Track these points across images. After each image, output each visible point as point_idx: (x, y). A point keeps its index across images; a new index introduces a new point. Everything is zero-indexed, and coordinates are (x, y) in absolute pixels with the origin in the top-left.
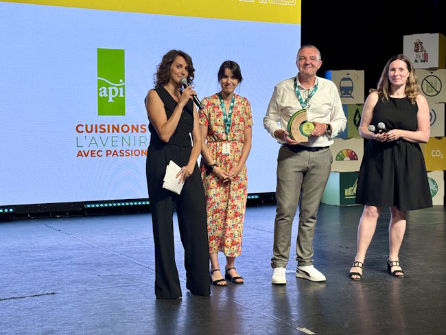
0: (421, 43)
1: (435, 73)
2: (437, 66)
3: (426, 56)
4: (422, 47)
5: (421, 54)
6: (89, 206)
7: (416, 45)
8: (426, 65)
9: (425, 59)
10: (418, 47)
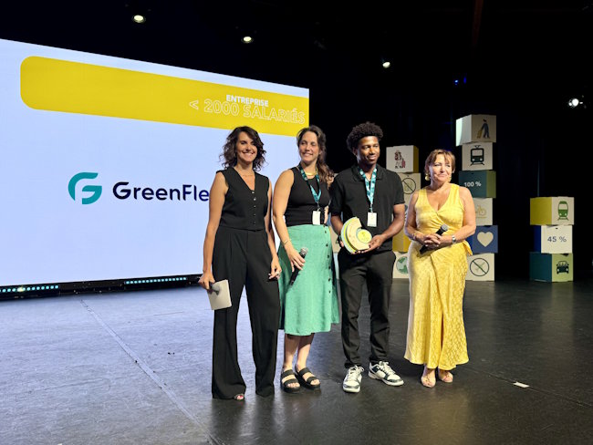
0: (400, 153)
1: (410, 176)
2: (412, 170)
3: (404, 164)
4: (401, 156)
5: (400, 161)
6: (128, 283)
7: (396, 154)
8: (404, 170)
9: (403, 165)
10: (398, 156)
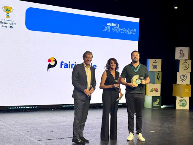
0: (182, 50)
1: (187, 61)
3: (184, 55)
4: (182, 52)
6: (63, 106)
8: (184, 58)
10: (181, 52)
